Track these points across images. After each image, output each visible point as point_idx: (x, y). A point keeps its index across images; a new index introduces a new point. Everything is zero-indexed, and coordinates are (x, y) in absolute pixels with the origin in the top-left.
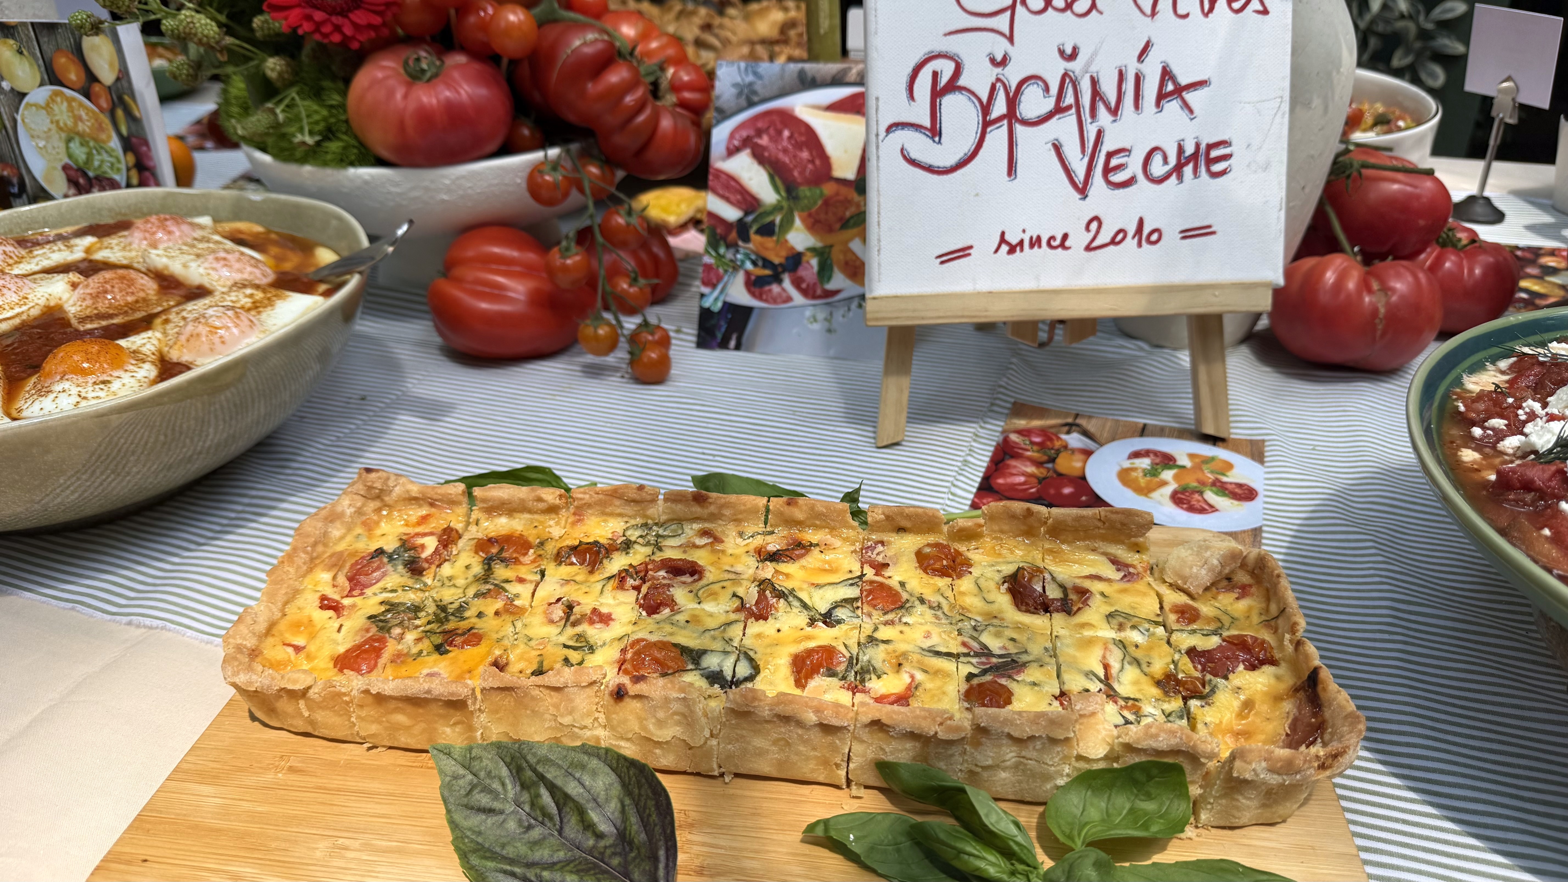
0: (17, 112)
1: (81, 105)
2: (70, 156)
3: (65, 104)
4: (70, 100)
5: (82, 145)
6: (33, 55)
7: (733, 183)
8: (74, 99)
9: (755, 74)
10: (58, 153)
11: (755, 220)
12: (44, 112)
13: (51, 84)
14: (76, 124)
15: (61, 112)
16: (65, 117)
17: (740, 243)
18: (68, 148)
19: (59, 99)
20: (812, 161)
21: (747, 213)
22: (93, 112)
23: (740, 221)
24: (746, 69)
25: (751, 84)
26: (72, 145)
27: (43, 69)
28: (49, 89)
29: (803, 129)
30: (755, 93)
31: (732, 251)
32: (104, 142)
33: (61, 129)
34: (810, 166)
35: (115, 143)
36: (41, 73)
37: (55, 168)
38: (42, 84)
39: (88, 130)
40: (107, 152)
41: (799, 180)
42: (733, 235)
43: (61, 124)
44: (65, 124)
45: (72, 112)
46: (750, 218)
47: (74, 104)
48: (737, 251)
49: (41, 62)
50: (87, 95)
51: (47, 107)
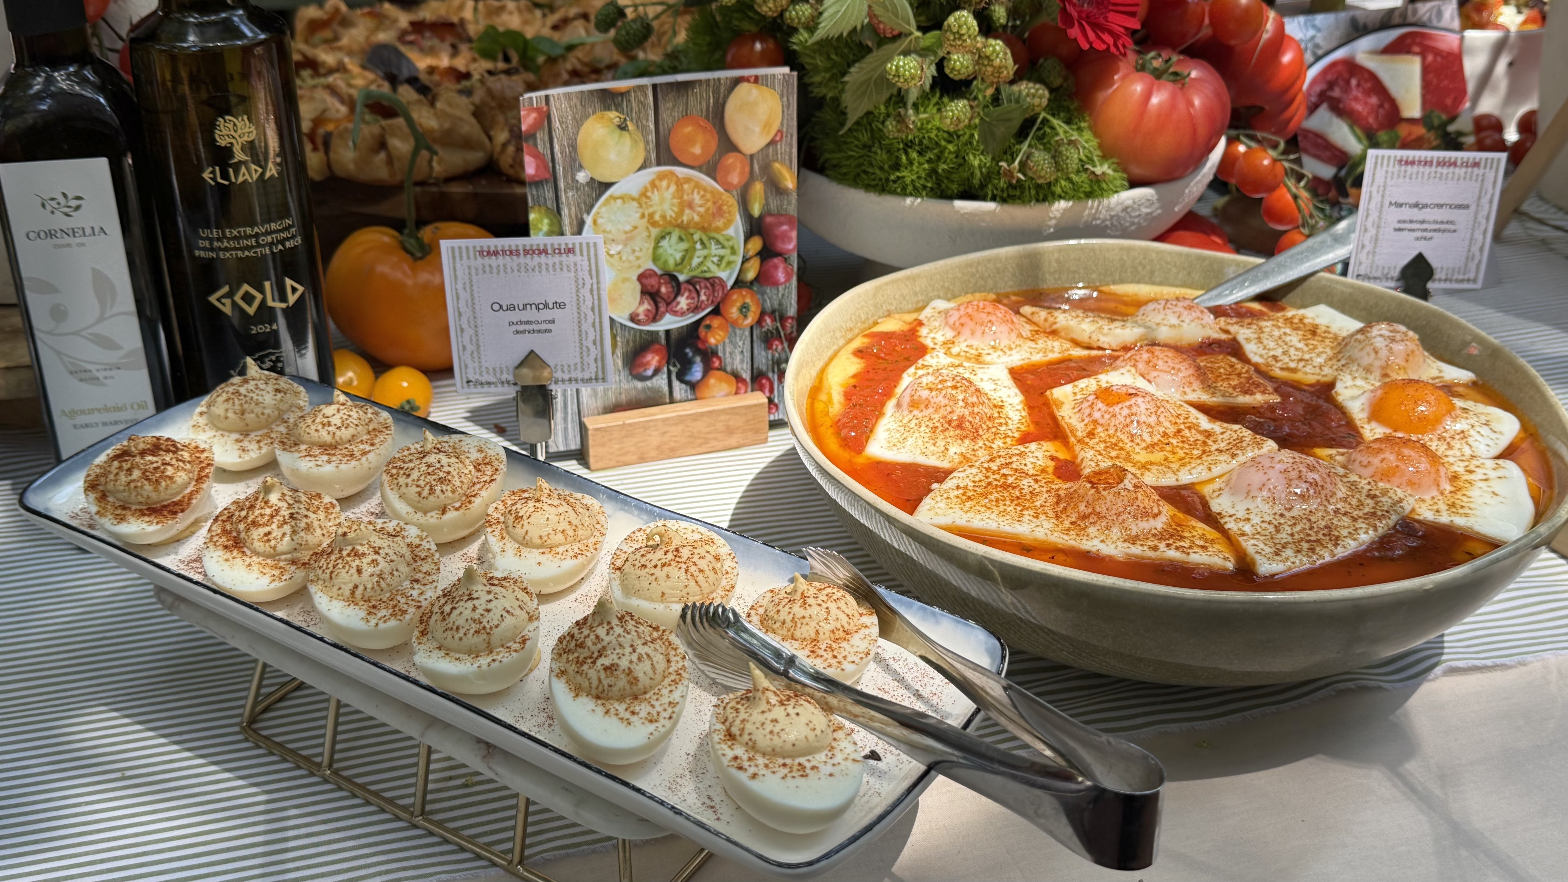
0: (588, 213)
1: (698, 186)
2: (655, 259)
3: (673, 188)
4: (680, 183)
5: (681, 239)
6: (643, 129)
7: (1320, 141)
8: (688, 180)
9: (1314, 27)
10: (638, 258)
11: (1348, 174)
12: (635, 204)
13: (659, 164)
14: (681, 213)
15: (662, 201)
16: (666, 206)
17: (1341, 200)
18: (656, 247)
19: (664, 183)
20: (1381, 106)
21: (1340, 168)
22: (714, 192)
23: (1336, 177)
24: (1305, 23)
25: (1313, 38)
26: (664, 243)
27: (652, 145)
28: (654, 171)
29: (1366, 76)
30: (1317, 46)
31: (1336, 209)
32: (718, 230)
33: (654, 224)
34: (1381, 111)
35: (736, 229)
36: (647, 151)
37: (625, 280)
38: (643, 167)
39: (697, 218)
40: (718, 242)
41: (1375, 126)
42: (1333, 194)
43: (657, 217)
44: (663, 217)
45: (681, 197)
46: (1343, 173)
47: (686, 186)
48: (1341, 209)
49: (652, 137)
50: (711, 169)
51: (643, 196)
